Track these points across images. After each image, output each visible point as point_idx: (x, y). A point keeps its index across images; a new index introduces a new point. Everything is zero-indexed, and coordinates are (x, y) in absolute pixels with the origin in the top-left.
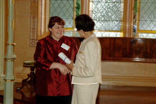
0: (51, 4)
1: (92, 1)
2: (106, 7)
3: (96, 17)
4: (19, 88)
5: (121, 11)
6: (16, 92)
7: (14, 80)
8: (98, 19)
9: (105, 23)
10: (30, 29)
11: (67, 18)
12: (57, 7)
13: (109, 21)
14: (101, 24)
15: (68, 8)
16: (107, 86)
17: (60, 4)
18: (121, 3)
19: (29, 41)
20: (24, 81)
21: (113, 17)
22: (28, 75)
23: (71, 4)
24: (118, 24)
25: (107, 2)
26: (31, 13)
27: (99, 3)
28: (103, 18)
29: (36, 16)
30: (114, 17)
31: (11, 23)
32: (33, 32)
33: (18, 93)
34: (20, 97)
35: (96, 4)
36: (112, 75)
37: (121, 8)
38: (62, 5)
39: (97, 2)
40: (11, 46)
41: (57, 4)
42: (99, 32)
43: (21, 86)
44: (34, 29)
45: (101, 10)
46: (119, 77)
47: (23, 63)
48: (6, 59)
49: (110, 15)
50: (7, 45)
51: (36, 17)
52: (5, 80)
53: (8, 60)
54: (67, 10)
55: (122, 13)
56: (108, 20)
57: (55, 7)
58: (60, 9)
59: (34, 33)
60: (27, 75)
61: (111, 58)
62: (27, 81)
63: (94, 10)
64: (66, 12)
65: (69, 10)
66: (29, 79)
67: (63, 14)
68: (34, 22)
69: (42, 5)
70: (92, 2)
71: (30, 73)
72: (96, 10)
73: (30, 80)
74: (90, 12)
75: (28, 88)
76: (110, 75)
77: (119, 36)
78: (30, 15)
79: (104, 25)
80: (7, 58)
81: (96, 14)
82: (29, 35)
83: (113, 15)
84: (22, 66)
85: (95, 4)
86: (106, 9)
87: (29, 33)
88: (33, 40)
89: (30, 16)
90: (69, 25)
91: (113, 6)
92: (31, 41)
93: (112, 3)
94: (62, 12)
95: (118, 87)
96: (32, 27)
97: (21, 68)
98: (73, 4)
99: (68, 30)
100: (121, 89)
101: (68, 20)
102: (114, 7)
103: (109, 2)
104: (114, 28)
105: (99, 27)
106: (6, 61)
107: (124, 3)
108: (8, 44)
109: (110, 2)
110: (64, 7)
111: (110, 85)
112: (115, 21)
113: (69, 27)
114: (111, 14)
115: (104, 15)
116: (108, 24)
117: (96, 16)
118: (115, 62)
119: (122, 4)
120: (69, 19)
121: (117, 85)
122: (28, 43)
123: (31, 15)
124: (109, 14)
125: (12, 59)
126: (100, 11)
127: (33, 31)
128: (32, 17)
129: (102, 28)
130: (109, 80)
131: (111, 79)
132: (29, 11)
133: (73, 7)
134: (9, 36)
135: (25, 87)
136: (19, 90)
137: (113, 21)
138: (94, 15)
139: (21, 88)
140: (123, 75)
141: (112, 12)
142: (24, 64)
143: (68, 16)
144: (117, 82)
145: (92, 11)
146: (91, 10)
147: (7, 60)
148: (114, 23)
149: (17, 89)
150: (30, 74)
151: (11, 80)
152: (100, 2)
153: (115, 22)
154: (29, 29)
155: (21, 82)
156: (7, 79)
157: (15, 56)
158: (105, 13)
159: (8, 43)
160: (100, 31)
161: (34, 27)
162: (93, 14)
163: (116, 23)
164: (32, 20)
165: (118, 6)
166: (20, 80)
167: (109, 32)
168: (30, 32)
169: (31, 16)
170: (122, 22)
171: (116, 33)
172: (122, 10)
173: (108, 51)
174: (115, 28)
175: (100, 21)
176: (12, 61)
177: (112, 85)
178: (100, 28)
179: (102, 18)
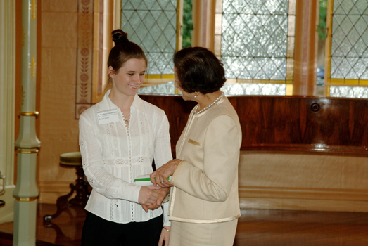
0: (123, 18)
1: (221, 11)
2: (254, 25)
3: (230, 49)
4: (50, 217)
5: (289, 34)
6: (44, 225)
7: (38, 197)
8: (234, 54)
9: (253, 62)
10: (76, 78)
11: (162, 53)
12: (139, 26)
13: (260, 57)
14: (243, 65)
15: (163, 28)
16: (257, 212)
17: (145, 18)
18: (288, 15)
19: (74, 106)
20: (62, 200)
21: (270, 47)
22: (71, 186)
23: (170, 18)
24: (282, 64)
25: (255, 15)
26: (77, 41)
27: (238, 17)
28: (247, 53)
29: (90, 46)
30: (273, 48)
31: (29, 64)
32: (82, 84)
33: (47, 227)
34: (51, 237)
35: (231, 18)
36: (268, 184)
37: (290, 27)
38: (149, 22)
39: (234, 13)
40: (29, 117)
41: (138, 19)
42: (237, 84)
43: (54, 212)
44: (85, 77)
45: (241, 32)
46: (285, 190)
47: (59, 158)
48: (19, 150)
49: (263, 44)
50: (21, 117)
51: (90, 50)
52: (18, 198)
53: (23, 150)
54: (163, 32)
55: (292, 40)
56: (258, 55)
57: (133, 27)
58: (145, 32)
59: (86, 88)
60: (68, 185)
61: (262, 145)
62: (69, 199)
63: (225, 32)
64: (159, 37)
65: (165, 32)
66: (74, 195)
67: (153, 42)
68: (85, 62)
69: (102, 21)
70: (221, 15)
71: (76, 181)
72: (231, 32)
73: (76, 197)
74: (215, 37)
75: (71, 217)
76: (263, 185)
77: (282, 93)
78: (75, 44)
79: (249, 69)
80: (22, 145)
81: (230, 43)
82: (74, 92)
83: (270, 44)
84: (58, 164)
85: (229, 18)
86: (254, 31)
87: (74, 86)
88: (84, 103)
89: (76, 47)
90: (166, 67)
91: (271, 22)
92: (79, 106)
93: (267, 17)
94: (150, 37)
95: (282, 213)
96: (80, 72)
97: (56, 169)
98: (175, 18)
99: (164, 80)
100: (290, 218)
101: (164, 56)
102: (272, 26)
103: (260, 14)
104: (273, 74)
105: (238, 72)
106: (19, 154)
107: (296, 15)
108: (24, 114)
109: (263, 14)
110: (153, 25)
111: (262, 208)
112: (276, 58)
113: (165, 73)
114: (267, 41)
115: (249, 43)
116: (259, 66)
117: (230, 46)
118: (275, 153)
119: (292, 19)
120: (166, 55)
121: (281, 208)
122: (73, 111)
123: (77, 45)
124: (260, 41)
125: (32, 148)
126: (238, 35)
127: (84, 83)
128: (79, 51)
129: (243, 75)
130: (261, 198)
131: (267, 195)
132: (74, 35)
133: (175, 25)
134: (24, 95)
135: (64, 214)
136: (49, 222)
137: (270, 58)
138: (225, 44)
139: (54, 217)
140: (294, 186)
141: (268, 36)
142: (63, 159)
143: (163, 47)
144: (280, 202)
145: (222, 35)
146: (220, 33)
147: (20, 152)
148: (274, 63)
149: (46, 219)
150: (75, 184)
151: (32, 199)
152: (238, 14)
153: (276, 60)
154: (74, 79)
155: (55, 202)
156: (20, 194)
157: (39, 142)
158: (253, 39)
159: (23, 111)
160: (240, 83)
161: (86, 73)
162: (223, 42)
163: (278, 62)
164: (80, 56)
165: (282, 23)
166: (52, 198)
167: (261, 85)
168: (76, 84)
169: (77, 49)
170: (292, 61)
171: (278, 86)
172: (292, 33)
173: (257, 129)
174: (276, 74)
175: (240, 58)
176: (32, 152)
177: (268, 208)
178: (240, 75)
179: (244, 52)
